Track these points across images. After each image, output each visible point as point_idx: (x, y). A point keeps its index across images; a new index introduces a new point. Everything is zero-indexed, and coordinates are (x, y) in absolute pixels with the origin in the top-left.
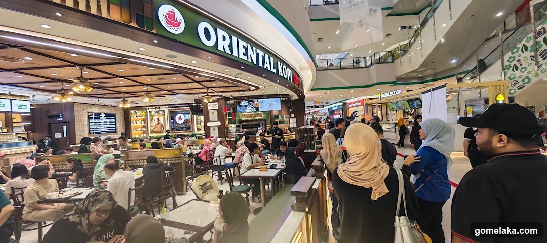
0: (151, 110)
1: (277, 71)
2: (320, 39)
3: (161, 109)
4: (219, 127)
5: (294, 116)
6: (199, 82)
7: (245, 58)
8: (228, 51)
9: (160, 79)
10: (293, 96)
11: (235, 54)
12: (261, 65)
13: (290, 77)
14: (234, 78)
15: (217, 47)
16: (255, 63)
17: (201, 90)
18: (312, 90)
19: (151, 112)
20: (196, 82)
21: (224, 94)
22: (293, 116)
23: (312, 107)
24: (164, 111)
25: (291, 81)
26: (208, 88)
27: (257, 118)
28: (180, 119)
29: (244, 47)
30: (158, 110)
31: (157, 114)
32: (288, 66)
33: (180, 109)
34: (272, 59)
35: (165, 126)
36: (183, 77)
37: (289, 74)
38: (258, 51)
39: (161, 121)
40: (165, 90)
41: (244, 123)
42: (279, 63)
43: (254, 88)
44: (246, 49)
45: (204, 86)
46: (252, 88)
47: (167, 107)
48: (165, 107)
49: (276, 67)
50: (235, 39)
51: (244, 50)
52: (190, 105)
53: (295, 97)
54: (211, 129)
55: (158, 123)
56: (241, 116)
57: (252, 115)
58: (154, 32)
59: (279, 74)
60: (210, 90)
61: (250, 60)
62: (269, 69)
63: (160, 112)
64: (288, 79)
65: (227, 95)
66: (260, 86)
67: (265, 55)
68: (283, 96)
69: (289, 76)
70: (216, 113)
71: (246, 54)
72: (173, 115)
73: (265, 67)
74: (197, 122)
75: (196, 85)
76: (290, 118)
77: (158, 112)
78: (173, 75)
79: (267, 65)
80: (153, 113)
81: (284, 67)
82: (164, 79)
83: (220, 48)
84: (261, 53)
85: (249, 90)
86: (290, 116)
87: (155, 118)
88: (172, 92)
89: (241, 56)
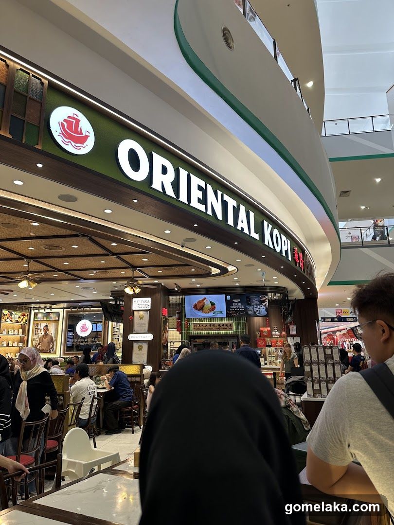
0: (37, 311)
1: (262, 236)
2: (345, 192)
3: (53, 310)
4: (149, 343)
5: (295, 333)
6: (118, 255)
7: (202, 208)
8: (170, 192)
9: (51, 247)
10: (293, 291)
11: (183, 198)
12: (231, 222)
13: (287, 252)
14: (180, 248)
15: (151, 183)
16: (220, 217)
17: (123, 273)
18: (331, 284)
19: (36, 314)
20: (114, 254)
21: (163, 282)
22: (293, 332)
23: (333, 320)
24: (58, 314)
25: (290, 259)
26: (134, 267)
27: (224, 332)
28: (84, 329)
29: (200, 188)
30: (49, 311)
31: (45, 319)
32: (283, 231)
33: (86, 311)
34: (252, 214)
35: (56, 340)
36: (91, 243)
37: (284, 246)
38: (226, 198)
39: (52, 331)
40: (60, 271)
41: (198, 341)
42: (266, 223)
43: (218, 271)
44: (205, 192)
45: (127, 263)
46: (215, 271)
47: (65, 305)
48: (62, 305)
49: (260, 229)
50: (183, 174)
51: (200, 194)
52: (103, 304)
53: (297, 293)
54: (135, 347)
55: (46, 335)
56: (192, 327)
57: (214, 325)
58: (39, 147)
59: (266, 243)
60: (137, 273)
61: (210, 212)
62: (246, 231)
63: (52, 315)
64: (284, 254)
65: (170, 283)
66: (230, 268)
67: (239, 206)
68: (275, 289)
69: (285, 248)
70: (146, 316)
71: (204, 201)
72: (72, 321)
73: (239, 228)
74: (113, 335)
75: (113, 260)
76: (289, 335)
77: (48, 314)
78: (73, 239)
79: (242, 224)
80: (40, 316)
81: (276, 232)
82: (57, 247)
83: (156, 185)
84: (232, 203)
85: (208, 275)
86: (288, 331)
87: (42, 326)
88: (73, 276)
89: (194, 203)
